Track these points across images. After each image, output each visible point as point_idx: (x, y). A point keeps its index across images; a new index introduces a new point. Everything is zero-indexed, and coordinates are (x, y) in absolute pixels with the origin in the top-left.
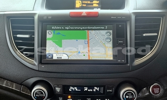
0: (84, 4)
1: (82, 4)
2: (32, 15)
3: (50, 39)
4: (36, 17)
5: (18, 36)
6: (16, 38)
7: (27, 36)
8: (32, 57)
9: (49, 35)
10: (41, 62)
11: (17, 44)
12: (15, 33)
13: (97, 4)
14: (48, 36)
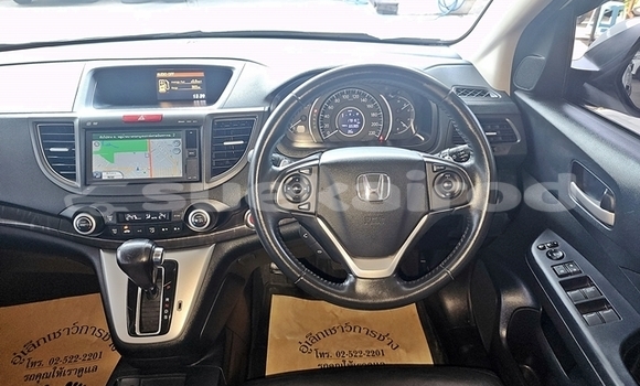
0: (175, 85)
1: (171, 85)
2: (70, 121)
3: (97, 153)
4: (76, 122)
5: (52, 149)
6: (48, 153)
7: (66, 150)
8: (73, 177)
9: (96, 147)
10: (85, 184)
11: (51, 161)
12: (47, 146)
13: (198, 85)
14: (94, 149)
